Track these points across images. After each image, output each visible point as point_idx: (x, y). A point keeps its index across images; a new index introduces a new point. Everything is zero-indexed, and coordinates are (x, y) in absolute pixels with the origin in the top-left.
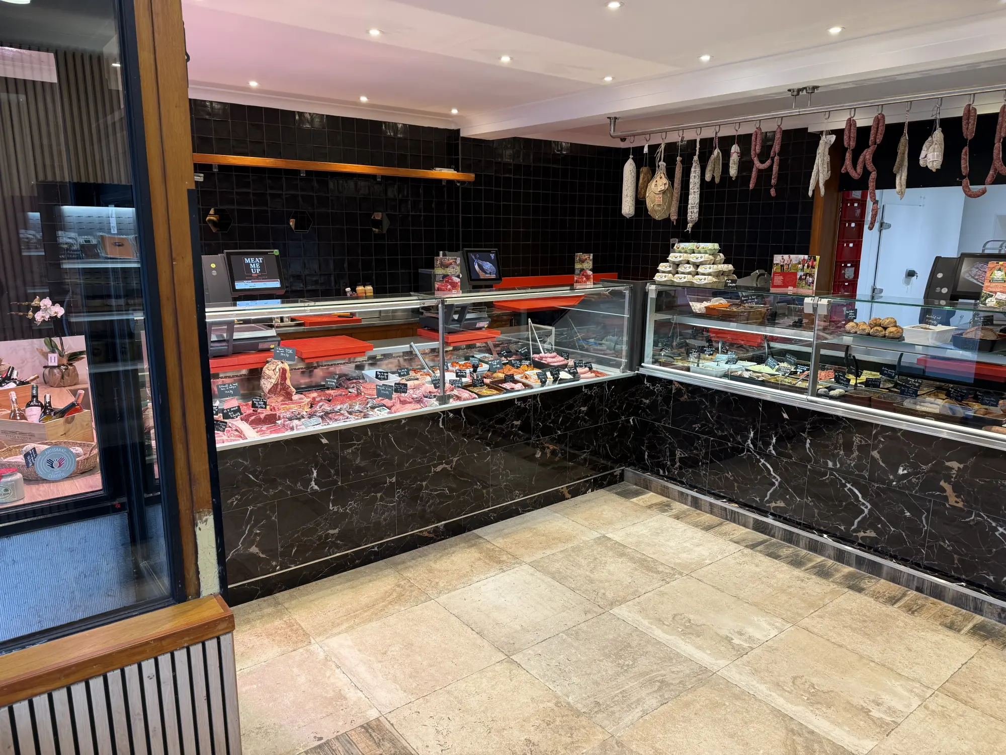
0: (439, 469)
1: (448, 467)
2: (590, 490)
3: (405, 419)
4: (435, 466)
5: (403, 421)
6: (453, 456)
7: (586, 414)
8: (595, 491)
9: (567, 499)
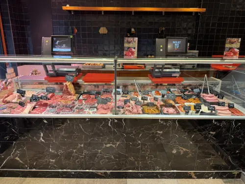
0: (108, 145)
1: (114, 146)
2: (212, 178)
3: (89, 118)
4: (106, 144)
5: (87, 120)
6: (117, 141)
7: (214, 136)
8: (216, 179)
9: (193, 178)
